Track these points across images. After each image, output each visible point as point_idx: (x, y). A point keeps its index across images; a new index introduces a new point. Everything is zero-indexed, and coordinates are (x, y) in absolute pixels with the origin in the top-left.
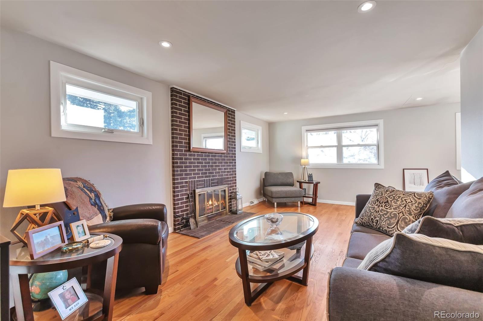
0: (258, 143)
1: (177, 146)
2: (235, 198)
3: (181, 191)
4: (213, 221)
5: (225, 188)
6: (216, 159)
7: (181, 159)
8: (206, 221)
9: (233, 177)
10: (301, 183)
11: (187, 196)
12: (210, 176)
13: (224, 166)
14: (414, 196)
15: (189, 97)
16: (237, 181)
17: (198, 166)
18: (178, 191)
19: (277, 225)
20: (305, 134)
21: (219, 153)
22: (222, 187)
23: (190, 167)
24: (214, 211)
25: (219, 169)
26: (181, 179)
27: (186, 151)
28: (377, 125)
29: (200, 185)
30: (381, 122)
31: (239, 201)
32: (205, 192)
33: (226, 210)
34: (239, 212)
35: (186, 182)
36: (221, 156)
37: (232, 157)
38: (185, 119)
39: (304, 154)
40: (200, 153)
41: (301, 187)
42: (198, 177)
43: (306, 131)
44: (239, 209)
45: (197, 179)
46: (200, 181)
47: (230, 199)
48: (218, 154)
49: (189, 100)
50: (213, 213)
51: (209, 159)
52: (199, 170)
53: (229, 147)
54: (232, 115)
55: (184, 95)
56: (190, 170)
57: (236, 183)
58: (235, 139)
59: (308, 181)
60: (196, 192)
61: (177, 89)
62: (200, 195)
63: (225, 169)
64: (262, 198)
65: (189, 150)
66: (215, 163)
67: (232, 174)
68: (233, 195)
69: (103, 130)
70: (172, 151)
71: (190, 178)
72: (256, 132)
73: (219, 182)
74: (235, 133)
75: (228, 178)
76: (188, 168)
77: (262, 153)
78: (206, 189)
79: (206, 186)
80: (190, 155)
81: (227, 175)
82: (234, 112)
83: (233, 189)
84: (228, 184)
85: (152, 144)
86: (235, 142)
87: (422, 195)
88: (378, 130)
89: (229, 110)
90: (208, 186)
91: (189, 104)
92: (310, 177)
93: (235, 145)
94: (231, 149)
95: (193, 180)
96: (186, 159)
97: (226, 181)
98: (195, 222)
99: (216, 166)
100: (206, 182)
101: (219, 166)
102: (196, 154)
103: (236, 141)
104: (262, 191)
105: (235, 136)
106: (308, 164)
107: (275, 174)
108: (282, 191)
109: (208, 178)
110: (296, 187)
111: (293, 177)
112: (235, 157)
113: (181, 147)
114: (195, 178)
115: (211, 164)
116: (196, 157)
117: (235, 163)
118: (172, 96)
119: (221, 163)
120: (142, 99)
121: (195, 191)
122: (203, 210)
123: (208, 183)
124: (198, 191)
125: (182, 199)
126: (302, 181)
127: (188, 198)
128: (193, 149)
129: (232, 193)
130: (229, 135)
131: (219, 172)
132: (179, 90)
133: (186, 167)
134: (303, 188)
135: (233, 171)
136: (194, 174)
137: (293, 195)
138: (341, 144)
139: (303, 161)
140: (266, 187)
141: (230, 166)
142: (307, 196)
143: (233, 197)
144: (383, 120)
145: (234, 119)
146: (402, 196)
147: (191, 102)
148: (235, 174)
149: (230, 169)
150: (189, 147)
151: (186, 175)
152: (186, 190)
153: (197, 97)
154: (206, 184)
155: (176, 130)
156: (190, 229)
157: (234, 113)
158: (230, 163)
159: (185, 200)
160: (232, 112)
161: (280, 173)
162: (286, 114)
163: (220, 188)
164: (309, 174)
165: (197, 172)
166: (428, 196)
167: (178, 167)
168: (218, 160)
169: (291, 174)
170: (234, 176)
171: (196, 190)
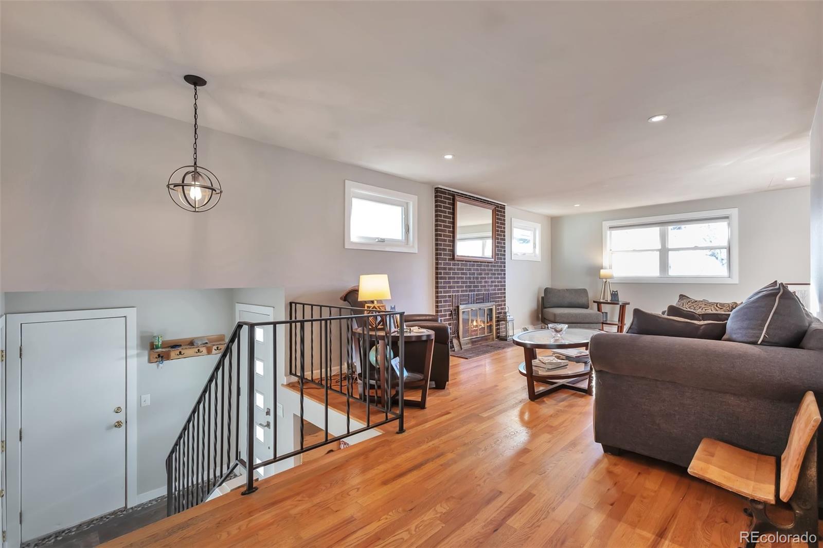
0: (535, 247)
1: (440, 254)
2: (505, 319)
3: (444, 306)
4: (479, 345)
5: (492, 306)
6: (481, 270)
7: (445, 269)
8: (470, 345)
9: (501, 293)
10: (599, 304)
11: (450, 313)
12: (474, 291)
13: (491, 278)
14: (717, 306)
15: (453, 196)
16: (506, 299)
17: (462, 278)
18: (442, 306)
19: (561, 335)
20: (608, 232)
21: (485, 262)
22: (488, 305)
23: (454, 278)
24: (478, 334)
25: (486, 282)
26: (445, 292)
27: (449, 260)
28: (727, 218)
29: (464, 300)
30: (734, 212)
31: (510, 325)
32: (469, 310)
33: (493, 334)
34: (510, 338)
35: (450, 296)
36: (488, 266)
37: (501, 266)
38: (449, 222)
39: (605, 263)
40: (464, 262)
41: (599, 309)
42: (462, 291)
43: (610, 228)
44: (510, 335)
45: (460, 293)
46: (464, 296)
47: (498, 321)
48: (484, 264)
49: (454, 200)
50: (478, 336)
51: (474, 270)
52: (463, 282)
53: (498, 255)
54: (501, 212)
55: (449, 194)
56: (454, 282)
57: (505, 301)
58: (504, 244)
59: (611, 300)
60: (460, 308)
61: (442, 189)
62: (463, 312)
63: (492, 282)
64: (540, 325)
65: (453, 259)
66: (481, 274)
67: (501, 290)
68: (501, 316)
69: (377, 240)
70: (436, 260)
71: (454, 292)
72: (532, 232)
73: (485, 298)
74: (504, 236)
75: (495, 293)
76: (451, 279)
77: (540, 261)
78: (470, 306)
79: (470, 302)
80: (454, 265)
81: (495, 290)
82: (503, 207)
83: (502, 309)
84: (496, 302)
85: (417, 252)
86: (504, 247)
87: (725, 305)
88: (729, 224)
89: (497, 206)
90: (473, 302)
91: (454, 204)
92: (615, 295)
93: (505, 251)
94: (499, 256)
95: (457, 294)
96: (450, 269)
97: (493, 298)
98: (458, 344)
99: (482, 278)
100: (470, 297)
101: (485, 278)
102: (460, 262)
103: (506, 246)
104: (540, 316)
105: (504, 240)
106: (611, 277)
107: (559, 290)
108: (570, 314)
109: (473, 293)
110: (591, 309)
111: (587, 296)
112: (505, 267)
113: (445, 255)
114: (458, 291)
115: (476, 276)
116: (460, 267)
117: (505, 274)
118: (436, 197)
119: (488, 274)
120: (407, 203)
121: (458, 307)
122: (466, 331)
123: (473, 298)
124: (461, 307)
125: (445, 316)
126: (601, 301)
127: (451, 315)
128: (458, 257)
129: (500, 313)
130: (498, 239)
131: (485, 286)
132: (444, 189)
133: (450, 278)
134: (603, 311)
135: (501, 286)
136: (458, 287)
137: (587, 320)
138: (667, 247)
139: (603, 272)
140: (546, 309)
141: (498, 278)
142: (608, 322)
143: (502, 318)
144: (737, 209)
145: (504, 216)
146: (703, 306)
147: (456, 201)
148: (505, 289)
149: (498, 282)
150: (453, 255)
151: (450, 287)
152: (449, 306)
153: (462, 195)
154: (470, 300)
155: (440, 235)
156: (454, 351)
157: (504, 209)
158: (499, 274)
159: (447, 317)
160: (501, 208)
161: (567, 290)
162: (577, 207)
163: (486, 306)
164: (613, 291)
165: (460, 285)
166: (731, 306)
167: (441, 278)
168: (484, 270)
169: (584, 291)
170: (503, 291)
171: (460, 306)
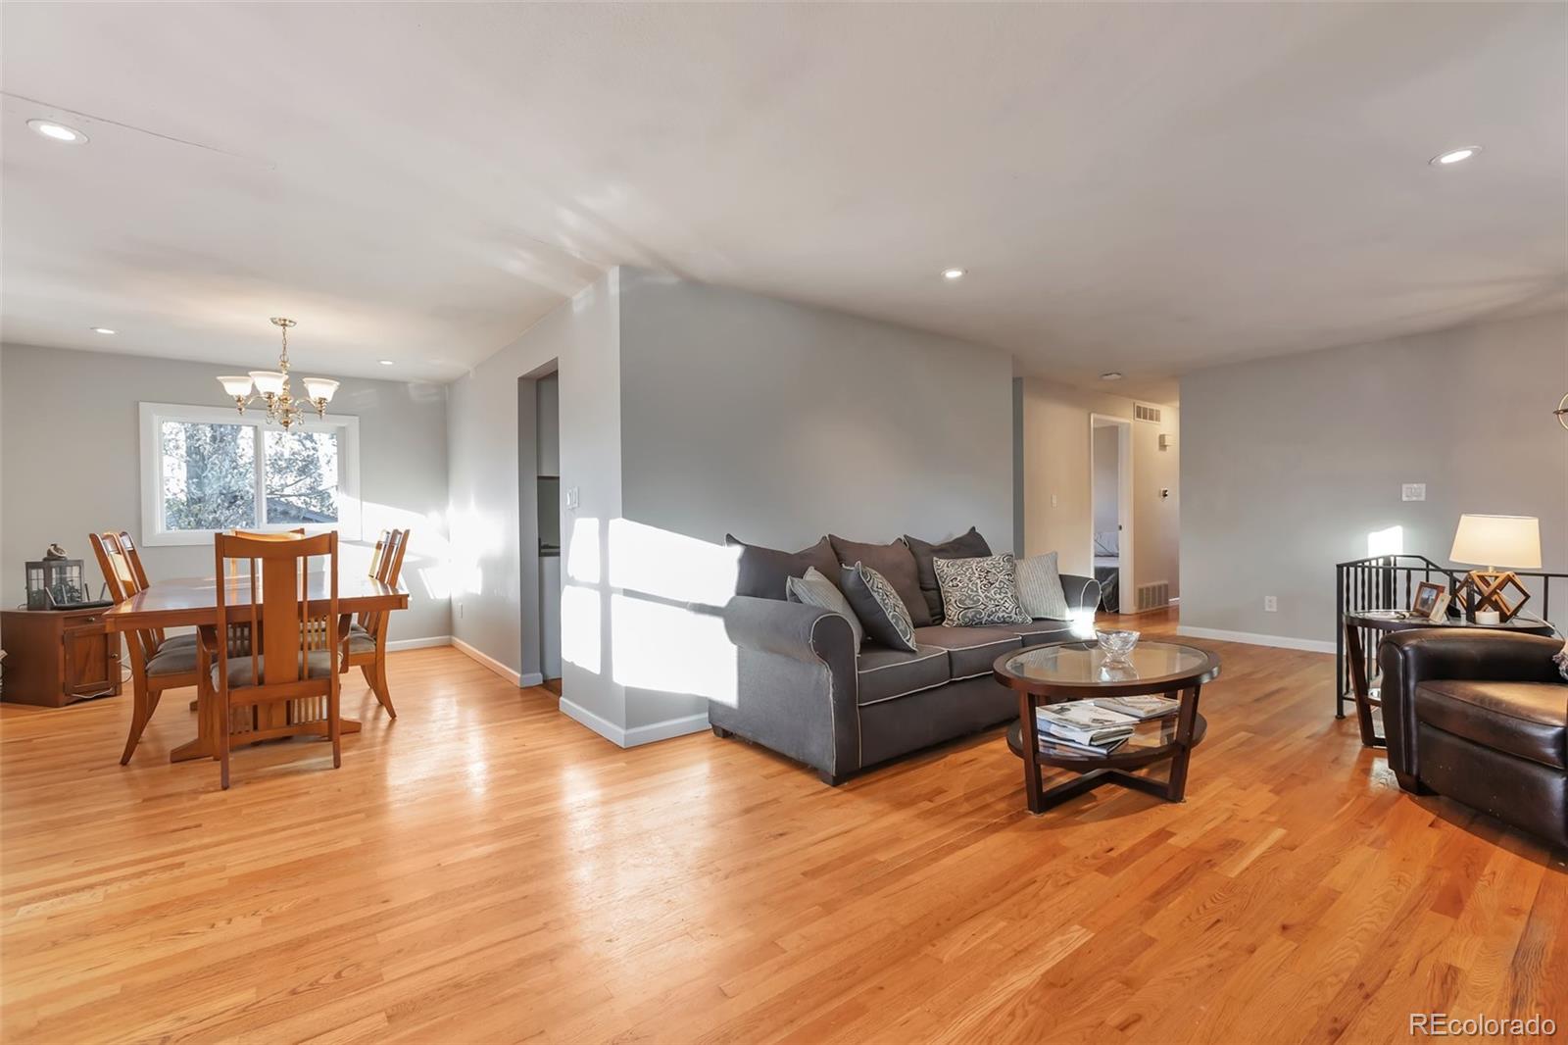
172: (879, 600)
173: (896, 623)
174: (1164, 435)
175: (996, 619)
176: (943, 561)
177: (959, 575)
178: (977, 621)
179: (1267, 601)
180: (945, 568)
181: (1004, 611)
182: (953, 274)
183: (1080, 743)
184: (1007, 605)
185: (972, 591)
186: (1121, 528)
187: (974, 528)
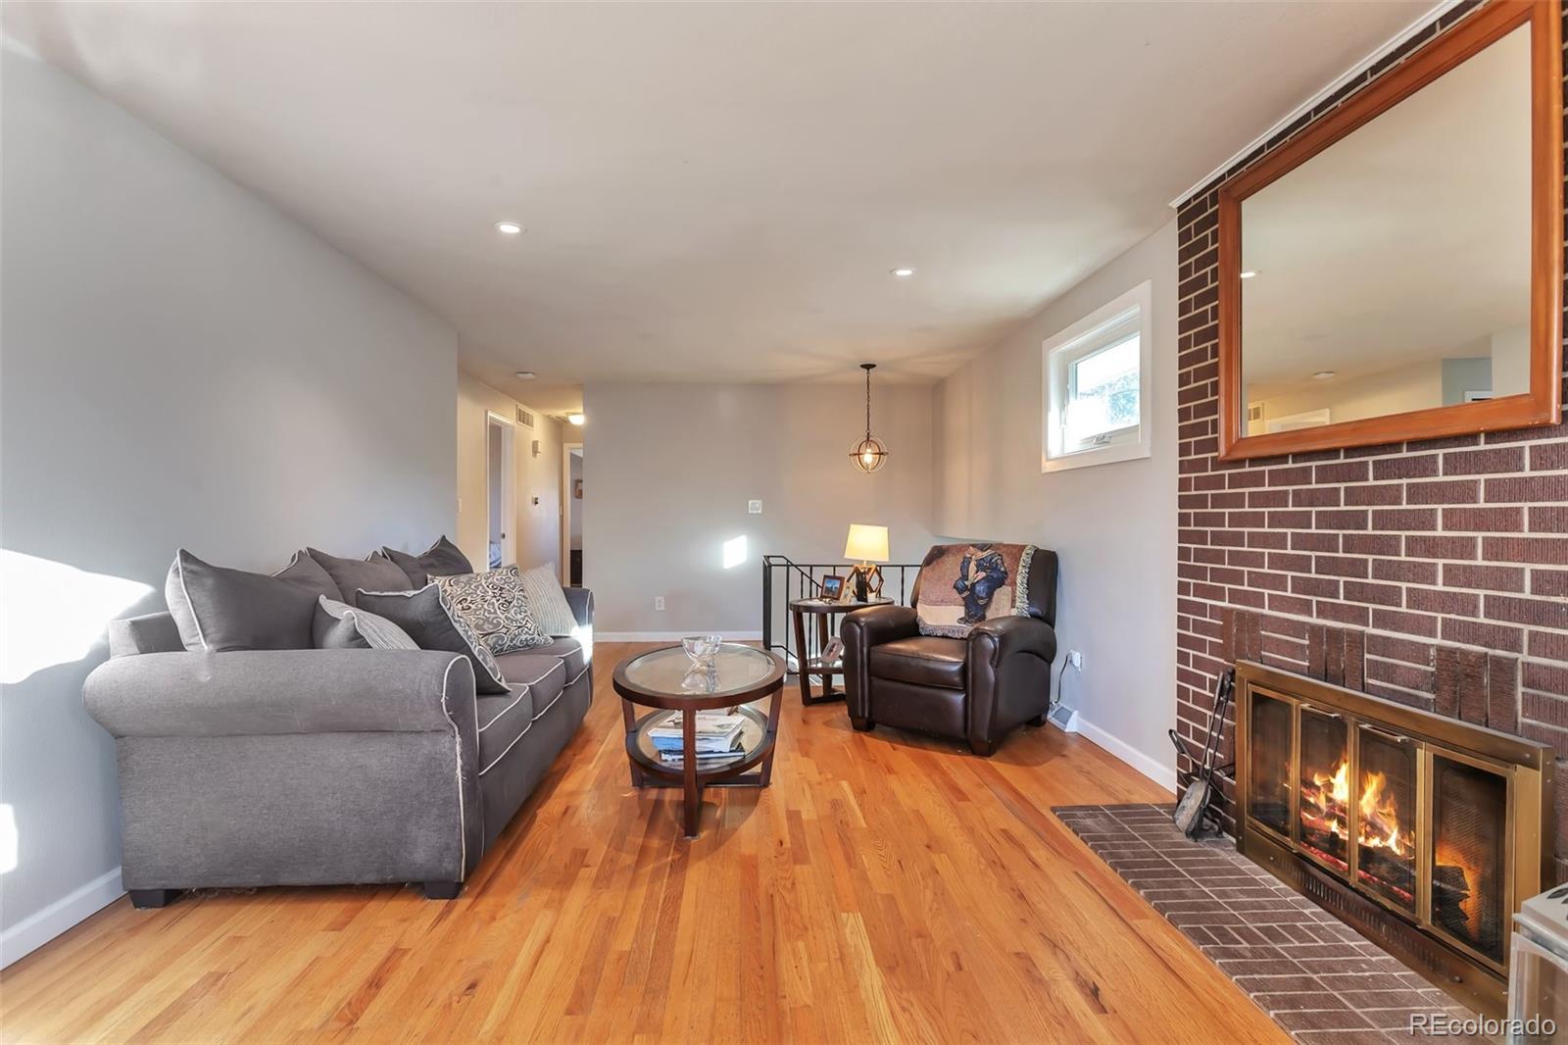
3: (1198, 646)
7: (1201, 502)
12: (1356, 616)
17: (1277, 542)
23: (1238, 538)
26: (1200, 591)
32: (1290, 699)
40: (1289, 465)
42: (1276, 603)
45: (1266, 610)
46: (1280, 625)
60: (1239, 673)
61: (1189, 202)
85: (1149, 455)
95: (1249, 610)
102: (1267, 469)
114: (1254, 599)
116: (1266, 489)
124: (1246, 672)
125: (1200, 682)
132: (1195, 197)
155: (1187, 378)
165: (1267, 570)
172: (460, 630)
173: (484, 660)
174: (537, 442)
175: (518, 644)
176: (443, 579)
177: (468, 594)
178: (499, 648)
179: (657, 601)
180: (449, 589)
181: (527, 632)
182: (509, 229)
183: (721, 752)
184: (529, 625)
185: (490, 612)
186: (504, 536)
187: (444, 537)
